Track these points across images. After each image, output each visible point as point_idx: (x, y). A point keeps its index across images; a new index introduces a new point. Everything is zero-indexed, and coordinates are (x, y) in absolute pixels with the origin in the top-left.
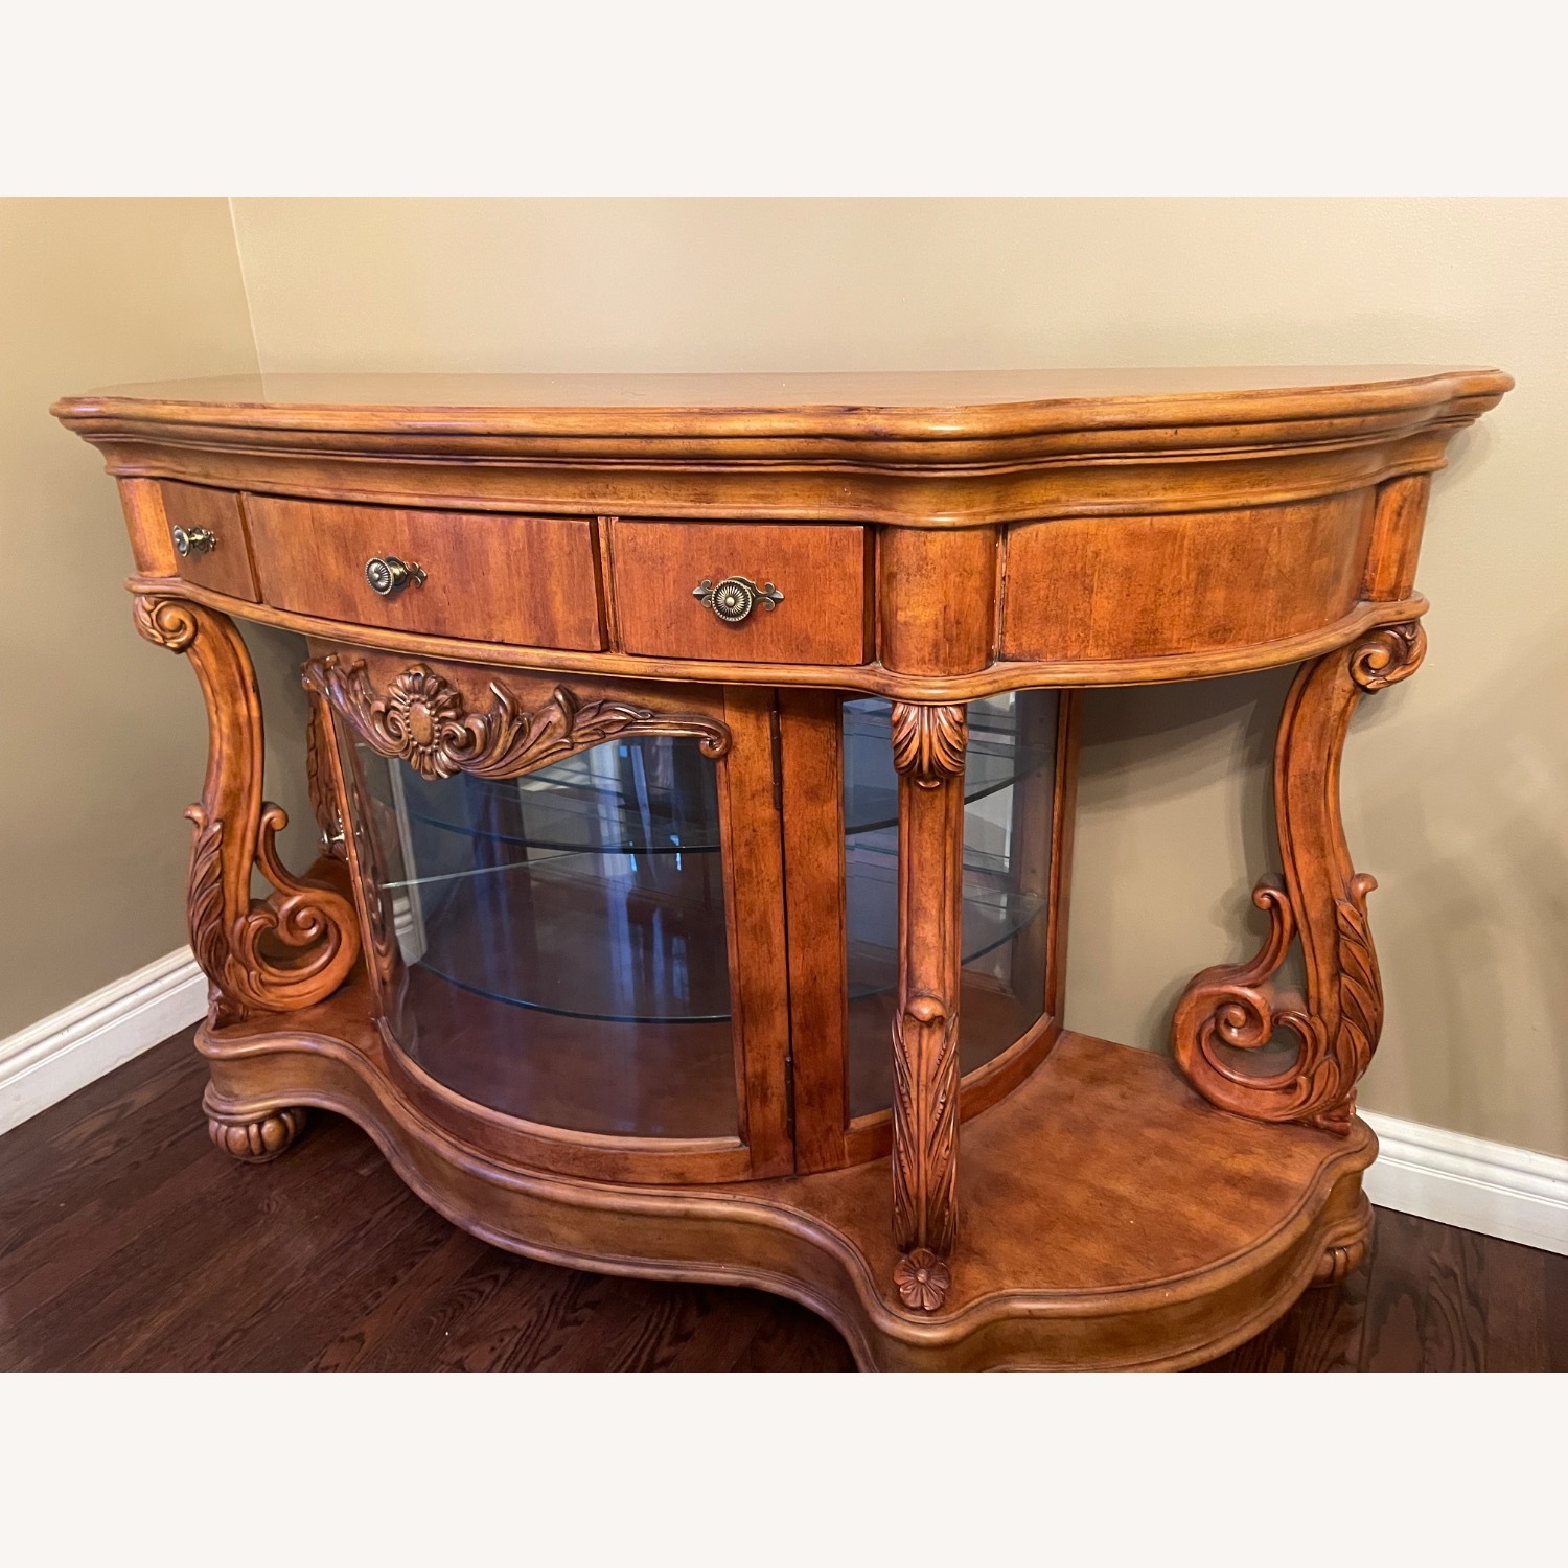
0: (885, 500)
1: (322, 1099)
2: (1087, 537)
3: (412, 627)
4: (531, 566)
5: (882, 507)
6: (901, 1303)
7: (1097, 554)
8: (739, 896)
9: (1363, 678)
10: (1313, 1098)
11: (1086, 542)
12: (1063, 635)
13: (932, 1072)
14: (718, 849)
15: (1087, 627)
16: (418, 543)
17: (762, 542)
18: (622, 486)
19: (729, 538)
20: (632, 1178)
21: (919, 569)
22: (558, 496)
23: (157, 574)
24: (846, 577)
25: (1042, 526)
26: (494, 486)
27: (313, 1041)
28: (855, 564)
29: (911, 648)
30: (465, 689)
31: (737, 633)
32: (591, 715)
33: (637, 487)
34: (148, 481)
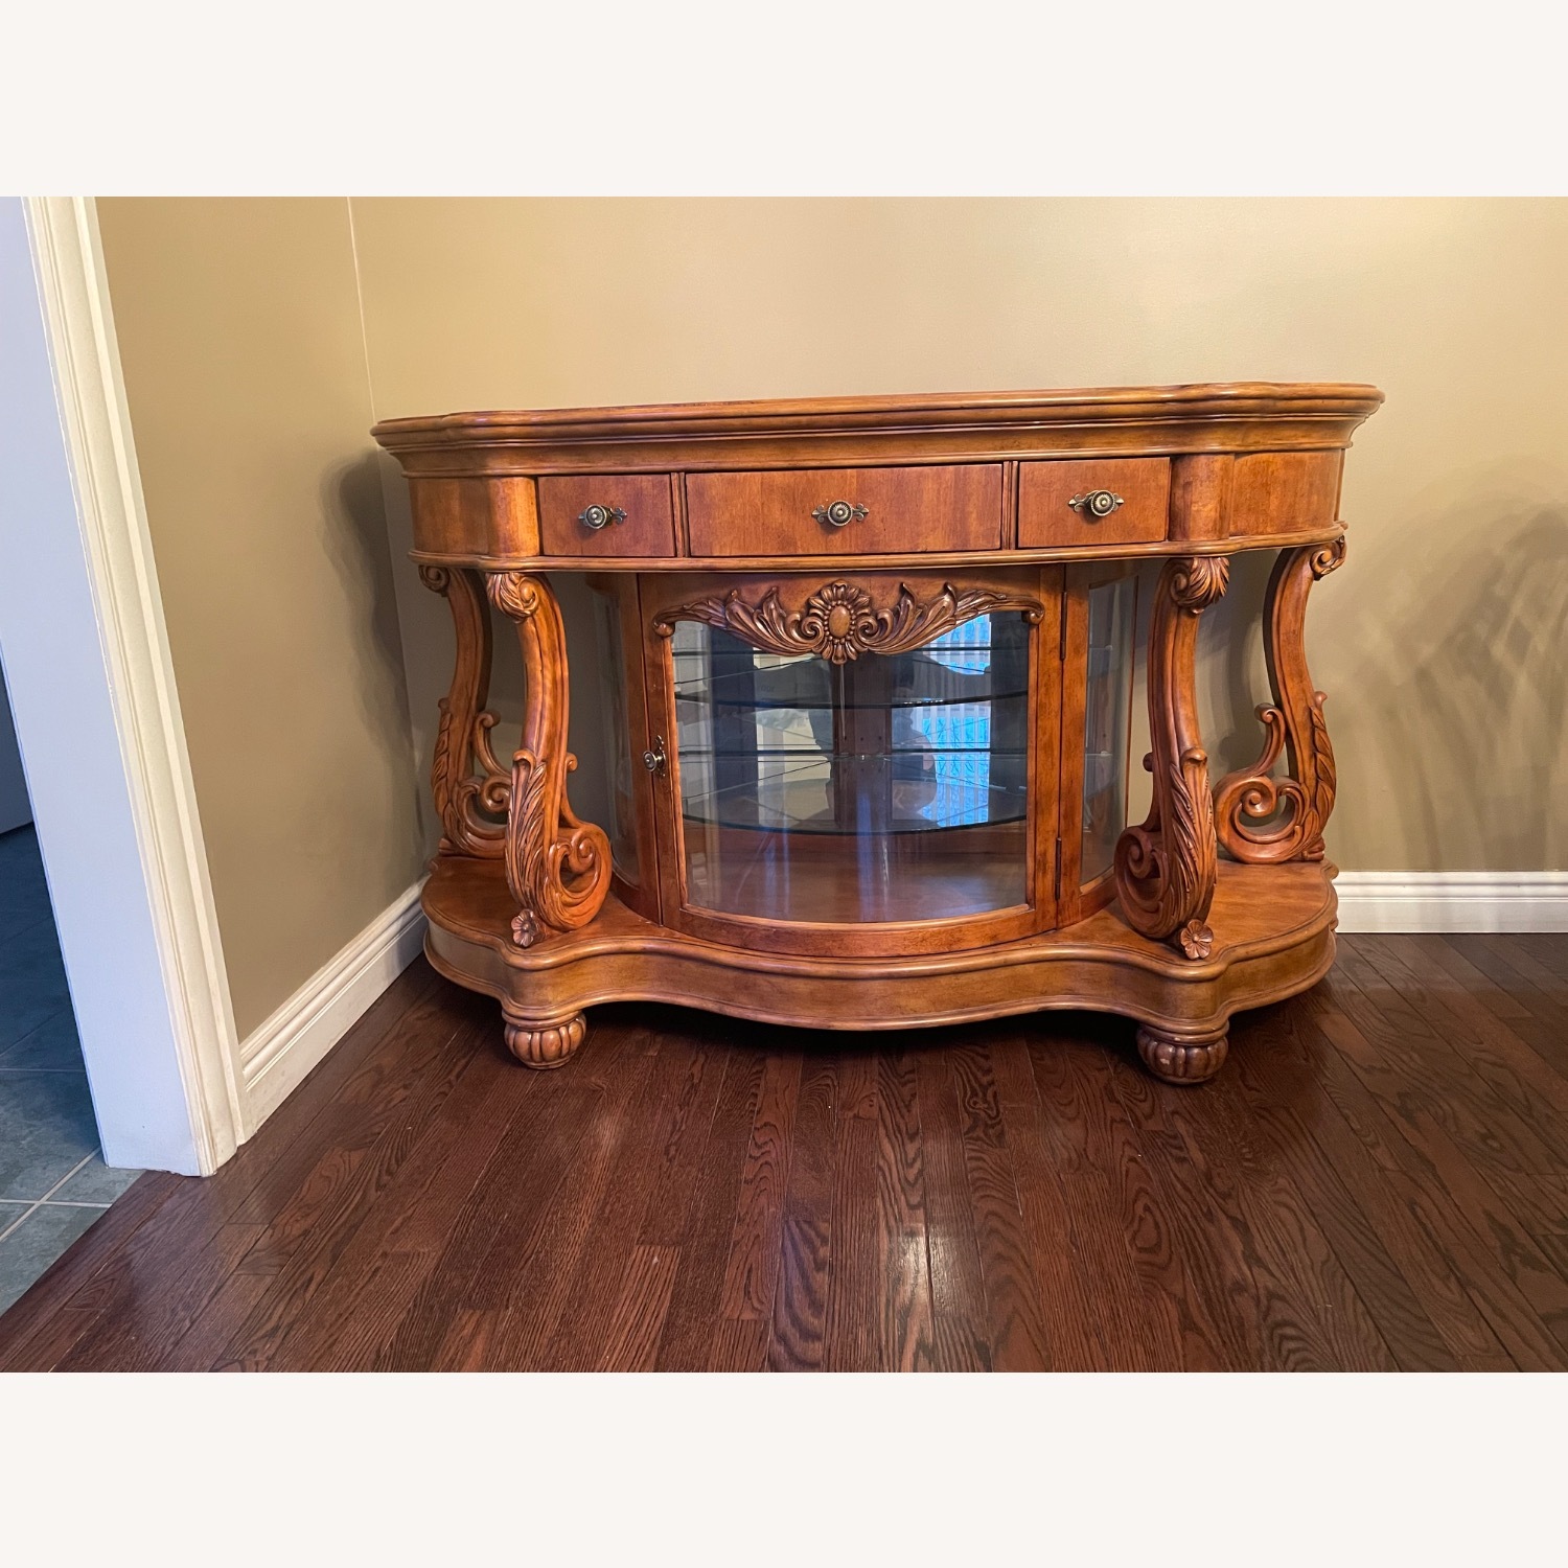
0: (1187, 440)
1: (619, 993)
2: (1268, 463)
3: (847, 551)
4: (955, 496)
5: (1185, 444)
6: (1187, 958)
7: (1273, 473)
8: (1039, 723)
9: (1319, 569)
10: (1305, 838)
11: (1268, 466)
12: (1257, 520)
13: (1203, 794)
14: (1027, 693)
15: (1267, 515)
16: (863, 490)
17: (1113, 470)
18: (1024, 440)
19: (1094, 467)
20: (965, 946)
21: (1209, 477)
22: (978, 450)
23: (523, 554)
24: (1159, 487)
25: (1249, 458)
26: (931, 447)
27: (616, 942)
28: (1164, 479)
29: (1201, 525)
30: (875, 593)
31: (1092, 526)
32: (969, 599)
33: (1034, 440)
34: (526, 479)
